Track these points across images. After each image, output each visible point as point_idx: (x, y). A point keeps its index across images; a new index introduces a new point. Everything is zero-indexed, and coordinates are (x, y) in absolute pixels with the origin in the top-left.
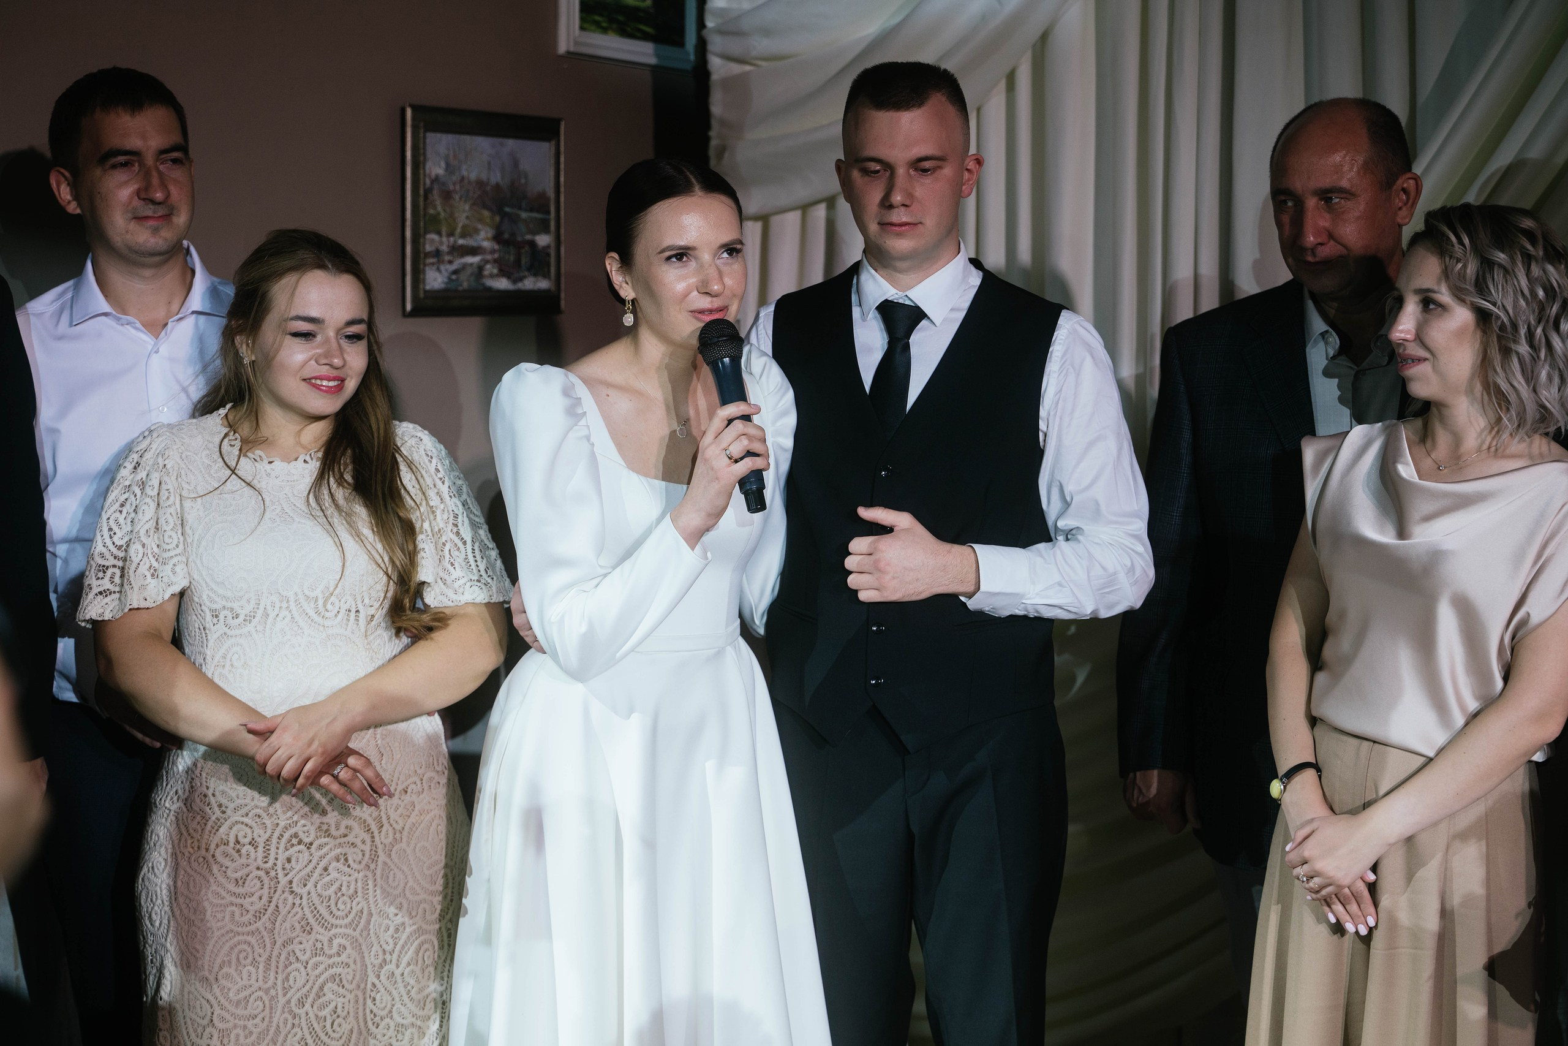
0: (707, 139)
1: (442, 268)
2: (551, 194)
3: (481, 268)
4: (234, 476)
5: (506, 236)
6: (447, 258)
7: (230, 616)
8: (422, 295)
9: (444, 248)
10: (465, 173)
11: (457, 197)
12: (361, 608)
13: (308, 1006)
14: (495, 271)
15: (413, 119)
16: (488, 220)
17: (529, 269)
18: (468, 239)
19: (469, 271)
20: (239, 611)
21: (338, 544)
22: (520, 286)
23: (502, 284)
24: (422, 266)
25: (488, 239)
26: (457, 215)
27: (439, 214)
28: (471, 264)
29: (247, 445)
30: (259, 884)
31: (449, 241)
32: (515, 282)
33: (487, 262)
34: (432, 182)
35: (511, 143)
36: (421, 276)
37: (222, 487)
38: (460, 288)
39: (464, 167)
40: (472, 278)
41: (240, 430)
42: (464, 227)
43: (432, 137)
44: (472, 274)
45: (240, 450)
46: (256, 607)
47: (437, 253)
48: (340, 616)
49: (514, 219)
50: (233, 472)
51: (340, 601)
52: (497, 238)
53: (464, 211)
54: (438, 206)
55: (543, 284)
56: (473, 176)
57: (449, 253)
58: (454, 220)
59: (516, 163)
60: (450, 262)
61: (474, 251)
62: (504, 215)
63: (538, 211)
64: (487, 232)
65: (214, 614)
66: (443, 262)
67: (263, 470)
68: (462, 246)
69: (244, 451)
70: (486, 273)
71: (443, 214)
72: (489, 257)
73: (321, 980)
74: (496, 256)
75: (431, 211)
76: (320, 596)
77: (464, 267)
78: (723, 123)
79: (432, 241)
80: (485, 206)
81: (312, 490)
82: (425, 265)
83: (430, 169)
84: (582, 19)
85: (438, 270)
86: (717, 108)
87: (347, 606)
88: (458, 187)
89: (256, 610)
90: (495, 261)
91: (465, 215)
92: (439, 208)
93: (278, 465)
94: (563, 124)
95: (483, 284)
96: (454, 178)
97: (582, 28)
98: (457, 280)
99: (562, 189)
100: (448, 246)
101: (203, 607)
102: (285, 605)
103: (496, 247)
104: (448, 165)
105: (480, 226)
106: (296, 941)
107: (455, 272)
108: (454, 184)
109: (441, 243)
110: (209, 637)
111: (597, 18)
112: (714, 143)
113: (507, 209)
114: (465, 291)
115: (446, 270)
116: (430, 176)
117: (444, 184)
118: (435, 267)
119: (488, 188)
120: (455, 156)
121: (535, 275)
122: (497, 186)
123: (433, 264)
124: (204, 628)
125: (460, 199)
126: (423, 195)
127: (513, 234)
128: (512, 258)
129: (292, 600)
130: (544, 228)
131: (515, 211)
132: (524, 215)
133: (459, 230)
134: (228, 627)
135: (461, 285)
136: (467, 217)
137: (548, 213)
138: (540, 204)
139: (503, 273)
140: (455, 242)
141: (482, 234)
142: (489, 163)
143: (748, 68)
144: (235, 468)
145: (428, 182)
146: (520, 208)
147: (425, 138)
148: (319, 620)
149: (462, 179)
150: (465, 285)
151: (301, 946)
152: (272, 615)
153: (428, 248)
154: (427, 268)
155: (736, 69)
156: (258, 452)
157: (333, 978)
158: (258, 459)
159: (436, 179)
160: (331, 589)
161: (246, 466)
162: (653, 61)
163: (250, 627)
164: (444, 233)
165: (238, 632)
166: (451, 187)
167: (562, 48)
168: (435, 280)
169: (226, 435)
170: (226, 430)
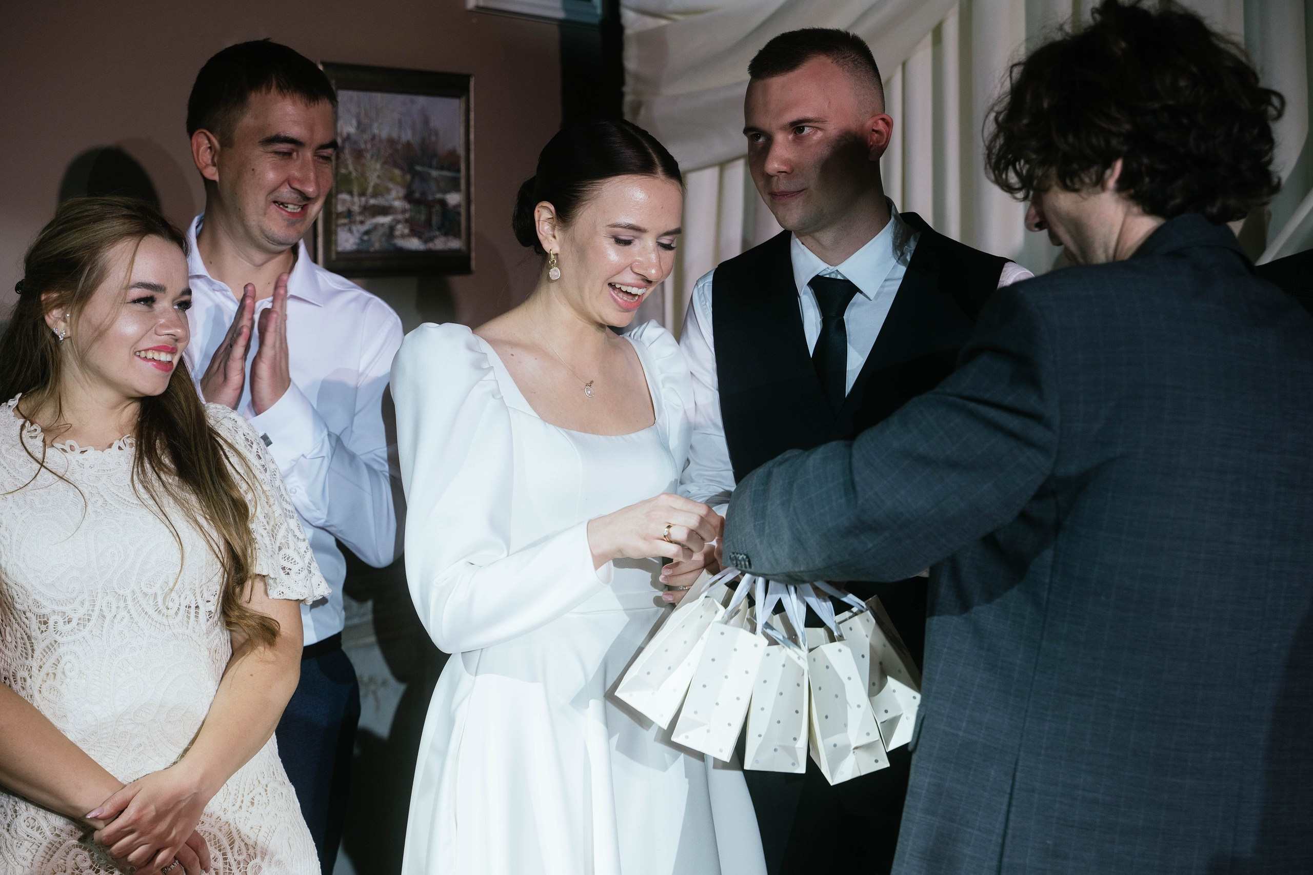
0: (621, 95)
1: (354, 228)
2: (461, 151)
3: (392, 228)
4: (43, 469)
5: (417, 195)
6: (359, 218)
7: (61, 621)
8: (334, 256)
9: (356, 208)
10: (376, 131)
11: (368, 156)
12: (200, 604)
14: (406, 231)
16: (399, 179)
17: (439, 229)
18: (380, 199)
19: (381, 231)
20: (72, 615)
21: (175, 534)
22: (431, 246)
23: (414, 244)
24: (333, 227)
25: (398, 198)
26: (368, 174)
27: (350, 173)
28: (383, 225)
29: (52, 434)
31: (360, 201)
32: (426, 241)
33: (398, 222)
34: (344, 140)
35: (422, 101)
36: (333, 238)
37: (33, 482)
38: (372, 249)
39: (375, 125)
40: (384, 239)
41: (37, 421)
42: (375, 186)
44: (384, 234)
45: (44, 440)
46: (91, 609)
47: (349, 214)
48: (181, 613)
49: (424, 178)
50: (42, 465)
51: (180, 596)
52: (408, 197)
53: (375, 170)
55: (455, 244)
56: (384, 134)
57: (360, 213)
58: (366, 179)
59: (426, 121)
60: (362, 223)
61: (385, 211)
62: (415, 174)
63: (449, 169)
64: (398, 192)
65: (42, 620)
66: (355, 223)
67: (74, 461)
68: (373, 206)
69: (48, 442)
70: (397, 233)
71: (354, 174)
72: (400, 217)
74: (407, 215)
75: (343, 171)
76: (159, 593)
77: (376, 227)
78: (638, 78)
79: (344, 201)
80: (396, 165)
82: (337, 226)
85: (350, 231)
86: (632, 61)
87: (187, 603)
88: (369, 146)
89: (90, 612)
90: (407, 221)
91: (376, 174)
92: (351, 168)
93: (92, 453)
94: (472, 79)
95: (395, 245)
96: (366, 136)
98: (369, 241)
99: (472, 147)
100: (360, 206)
101: (28, 614)
102: (122, 604)
103: (407, 206)
104: (359, 123)
105: (391, 185)
107: (367, 233)
108: (366, 142)
109: (353, 203)
110: (35, 647)
112: (628, 98)
113: (418, 168)
114: (376, 252)
115: (358, 231)
116: (341, 135)
117: (355, 143)
118: (346, 228)
119: (399, 147)
120: (366, 114)
121: (446, 234)
122: (408, 145)
123: (345, 225)
125: (372, 157)
127: (423, 194)
128: (423, 217)
129: (129, 598)
130: (454, 186)
131: (426, 169)
132: (435, 173)
133: (370, 190)
134: (58, 634)
135: (372, 246)
136: (379, 177)
137: (458, 170)
138: (450, 162)
139: (415, 232)
140: (367, 202)
141: (394, 194)
142: (400, 121)
143: (663, 22)
144: (43, 461)
146: (431, 167)
148: (159, 618)
149: (373, 138)
150: (377, 246)
152: (109, 617)
153: (340, 208)
154: (339, 229)
155: (652, 23)
156: (69, 442)
158: (68, 449)
159: (348, 138)
160: (171, 584)
161: (54, 456)
162: (560, 15)
163: (85, 633)
164: (355, 193)
165: (70, 638)
166: (363, 146)
167: (471, 3)
169: (23, 427)
170: (21, 421)
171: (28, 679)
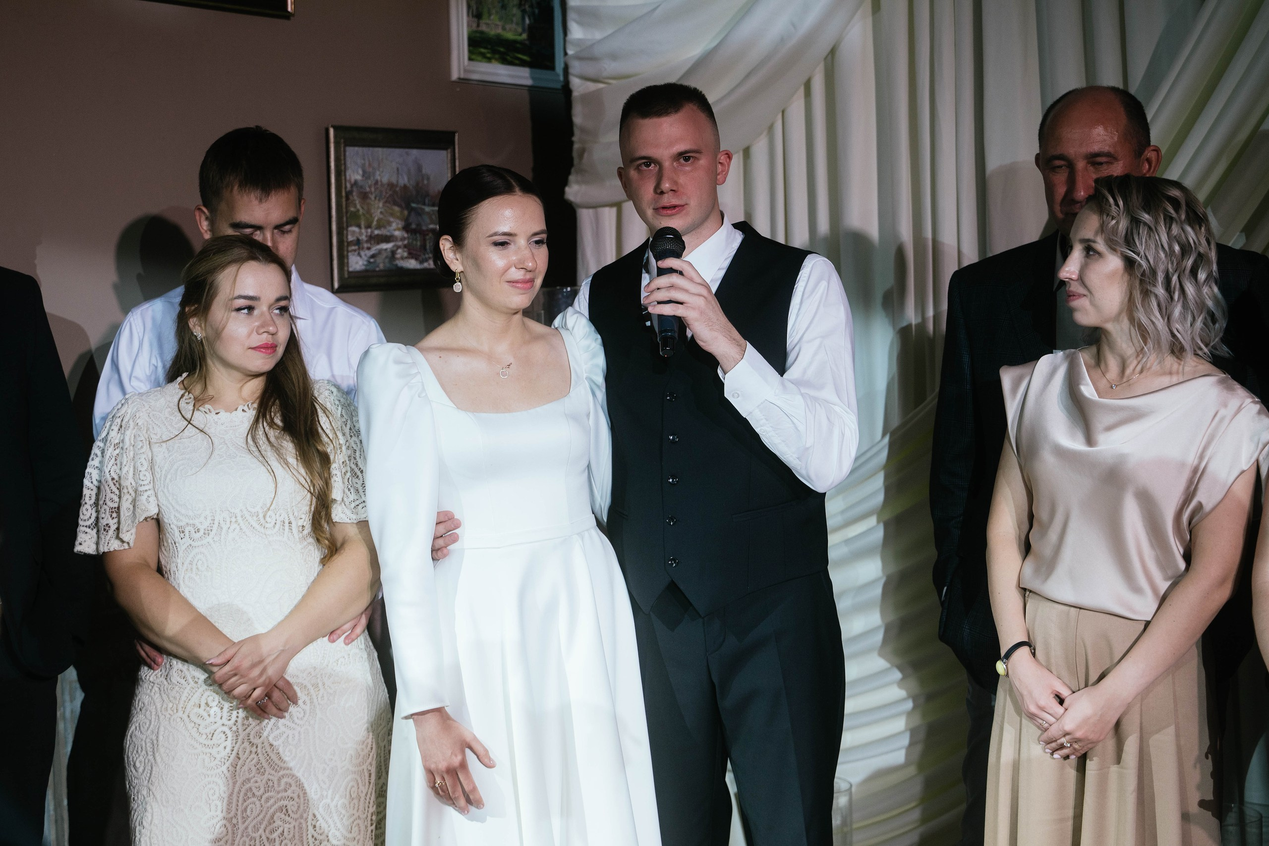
0: (571, 143)
1: (362, 253)
3: (393, 252)
4: (190, 425)
5: (413, 226)
6: (366, 245)
8: (346, 276)
9: (364, 238)
10: (379, 178)
11: (372, 197)
12: (292, 519)
13: (261, 831)
14: (405, 254)
15: (335, 136)
16: (398, 214)
17: (432, 252)
18: (382, 229)
19: (384, 255)
20: (200, 527)
21: (270, 471)
22: (424, 265)
23: (412, 264)
24: (345, 253)
25: (398, 229)
26: (373, 211)
27: (358, 210)
28: (386, 249)
29: (199, 402)
30: (223, 736)
31: (367, 232)
32: (421, 262)
33: (398, 247)
34: (352, 186)
35: (415, 152)
36: (346, 261)
37: (181, 434)
38: (377, 269)
39: (378, 173)
40: (387, 261)
41: (193, 391)
42: (379, 220)
43: (351, 151)
44: (386, 257)
45: (194, 405)
46: (212, 522)
47: (358, 242)
49: (419, 213)
50: (189, 423)
51: (275, 514)
52: (406, 228)
53: (378, 207)
54: (357, 204)
56: (385, 180)
57: (367, 242)
58: (371, 215)
59: (419, 168)
60: (369, 249)
61: (387, 239)
62: (411, 210)
64: (398, 224)
65: (180, 530)
66: (363, 248)
67: (212, 420)
68: (378, 235)
69: (196, 407)
70: (398, 256)
71: (361, 211)
72: (400, 243)
73: (272, 811)
74: (406, 242)
75: (352, 209)
76: (260, 512)
77: (380, 252)
78: (583, 130)
79: (354, 232)
80: (395, 203)
81: (250, 432)
82: (348, 252)
83: (350, 175)
84: (470, 52)
85: (359, 255)
86: (578, 119)
87: (281, 519)
88: (373, 189)
89: (212, 525)
90: (405, 246)
91: (379, 211)
92: (358, 207)
93: (223, 415)
94: (457, 135)
95: (396, 265)
96: (370, 182)
97: (470, 59)
98: (374, 262)
100: (366, 236)
102: (233, 520)
103: (406, 235)
104: (364, 172)
105: (392, 219)
106: (252, 781)
107: (373, 256)
108: (370, 187)
109: (361, 234)
110: (179, 549)
111: (483, 50)
112: (576, 146)
113: (414, 205)
114: (381, 271)
115: (366, 255)
116: (350, 181)
117: (361, 187)
118: (356, 253)
119: (398, 189)
120: (370, 165)
122: (405, 187)
123: (355, 251)
124: (175, 543)
125: (375, 198)
126: (345, 197)
127: (419, 225)
128: (419, 243)
129: (239, 515)
131: (420, 206)
132: (427, 209)
133: (375, 223)
134: (192, 540)
135: (378, 266)
136: (381, 213)
139: (412, 255)
140: (372, 232)
141: (394, 225)
142: (398, 169)
143: (600, 86)
144: (191, 420)
145: (348, 185)
146: (424, 204)
147: (345, 151)
148: (262, 530)
149: (376, 182)
150: (381, 266)
151: (257, 785)
153: (350, 238)
154: (350, 254)
155: (592, 87)
156: (207, 406)
157: (281, 809)
158: (208, 412)
159: (355, 184)
161: (199, 418)
162: (529, 82)
163: (209, 539)
164: (363, 226)
165: (200, 543)
166: (368, 189)
167: (455, 76)
168: (357, 263)
169: (183, 396)
170: (182, 392)
171: (177, 572)
